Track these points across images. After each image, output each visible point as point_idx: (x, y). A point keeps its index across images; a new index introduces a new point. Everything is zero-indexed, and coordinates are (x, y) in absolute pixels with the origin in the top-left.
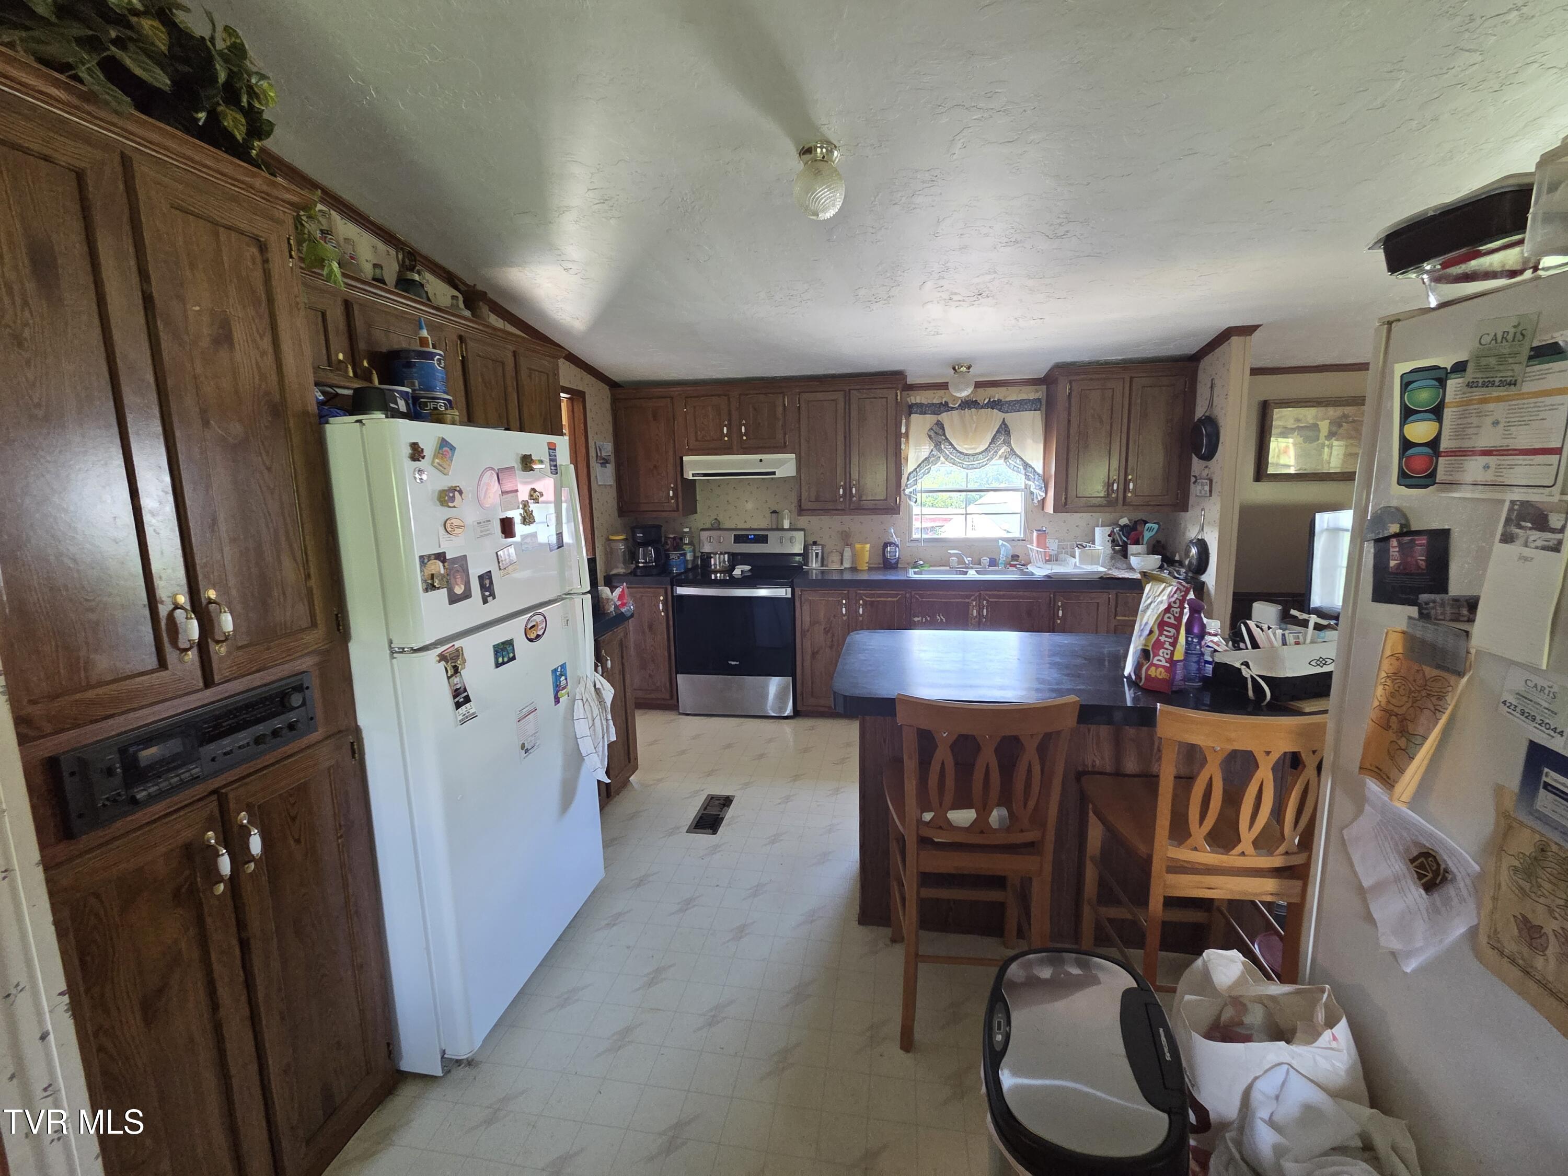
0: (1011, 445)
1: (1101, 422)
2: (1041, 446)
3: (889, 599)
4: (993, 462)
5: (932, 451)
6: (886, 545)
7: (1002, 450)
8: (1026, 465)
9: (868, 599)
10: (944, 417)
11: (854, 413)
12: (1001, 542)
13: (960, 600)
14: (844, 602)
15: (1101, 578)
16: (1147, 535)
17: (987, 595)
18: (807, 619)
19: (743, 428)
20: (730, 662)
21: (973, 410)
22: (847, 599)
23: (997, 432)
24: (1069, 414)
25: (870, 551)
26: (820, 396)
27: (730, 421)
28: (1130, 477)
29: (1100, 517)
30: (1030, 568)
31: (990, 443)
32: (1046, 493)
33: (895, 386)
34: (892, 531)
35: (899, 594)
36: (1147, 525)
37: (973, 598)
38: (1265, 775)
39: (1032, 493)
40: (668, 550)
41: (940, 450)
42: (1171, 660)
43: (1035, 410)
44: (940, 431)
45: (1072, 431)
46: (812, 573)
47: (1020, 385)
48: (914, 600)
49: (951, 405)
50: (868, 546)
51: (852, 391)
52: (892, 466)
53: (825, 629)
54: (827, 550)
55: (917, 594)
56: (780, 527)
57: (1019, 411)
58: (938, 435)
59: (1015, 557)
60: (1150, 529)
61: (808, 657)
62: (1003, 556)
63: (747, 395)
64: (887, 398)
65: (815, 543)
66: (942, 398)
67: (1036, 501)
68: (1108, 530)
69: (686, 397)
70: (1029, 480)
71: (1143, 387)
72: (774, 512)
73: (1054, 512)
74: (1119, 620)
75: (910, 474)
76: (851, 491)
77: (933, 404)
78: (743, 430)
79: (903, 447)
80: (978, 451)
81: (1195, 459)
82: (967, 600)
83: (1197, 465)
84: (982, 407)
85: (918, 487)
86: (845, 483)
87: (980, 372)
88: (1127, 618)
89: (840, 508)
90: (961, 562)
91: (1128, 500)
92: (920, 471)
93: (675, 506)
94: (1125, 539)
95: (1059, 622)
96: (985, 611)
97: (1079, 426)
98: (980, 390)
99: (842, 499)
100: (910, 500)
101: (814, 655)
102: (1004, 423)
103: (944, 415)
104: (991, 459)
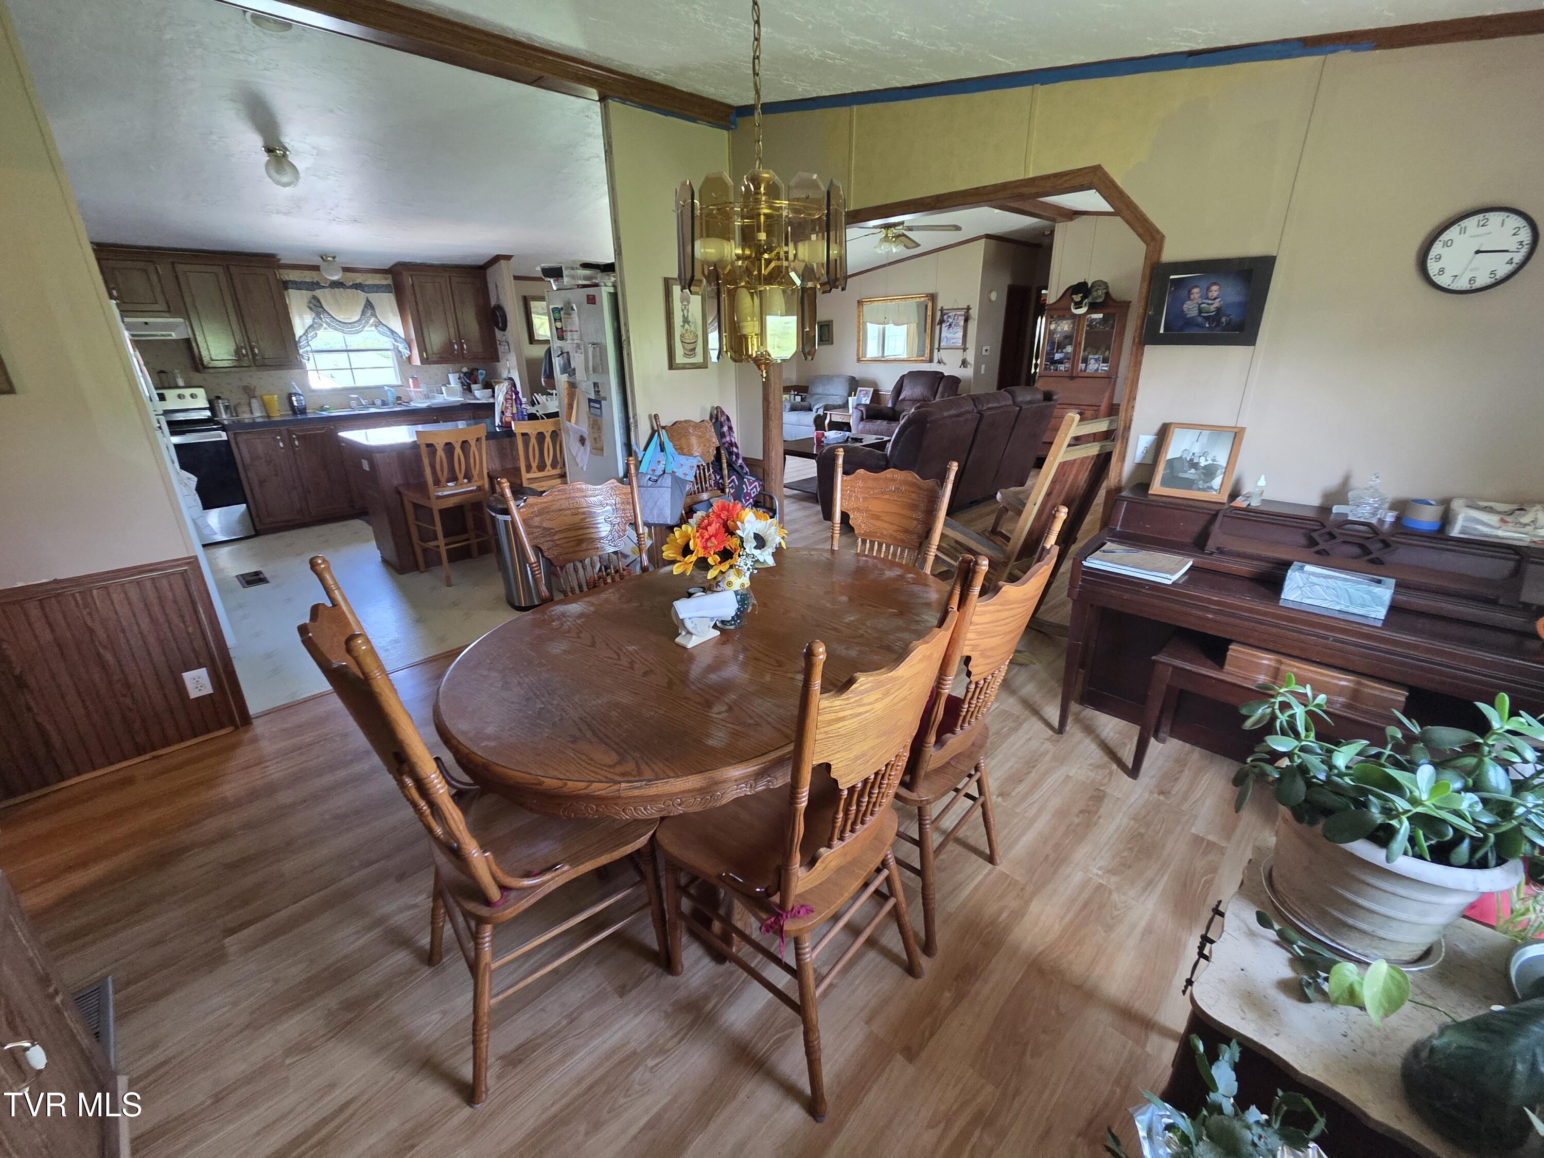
0: (377, 317)
1: (437, 304)
2: (399, 317)
4: (366, 329)
5: (314, 319)
6: (290, 395)
7: (371, 321)
8: (392, 332)
9: (299, 434)
10: (318, 293)
11: (238, 286)
12: (386, 389)
14: (278, 438)
15: (462, 404)
16: (481, 378)
18: (247, 455)
21: (342, 290)
22: (281, 435)
23: (364, 307)
24: (415, 297)
25: (278, 401)
26: (198, 268)
28: (463, 341)
29: (451, 368)
31: (361, 316)
32: (410, 351)
34: (293, 383)
36: (479, 371)
38: (548, 439)
39: (400, 352)
41: (321, 319)
42: (512, 414)
43: (389, 293)
44: (318, 304)
47: (372, 273)
49: (324, 284)
50: (276, 396)
51: (230, 267)
53: (266, 462)
54: (232, 403)
57: (376, 293)
58: (316, 306)
59: (399, 398)
60: (481, 374)
61: (256, 486)
62: (390, 398)
64: (266, 275)
65: (218, 398)
66: (314, 277)
67: (404, 357)
68: (457, 375)
70: (397, 342)
71: (458, 282)
73: (422, 365)
75: (301, 337)
76: (253, 351)
77: (305, 282)
80: (352, 321)
81: (497, 330)
83: (498, 334)
84: (350, 288)
85: (310, 349)
87: (341, 260)
89: (244, 365)
90: (359, 404)
91: (465, 356)
92: (308, 335)
94: (468, 381)
97: (424, 306)
98: (346, 275)
100: (304, 359)
101: (262, 483)
102: (368, 300)
103: (318, 291)
104: (364, 327)
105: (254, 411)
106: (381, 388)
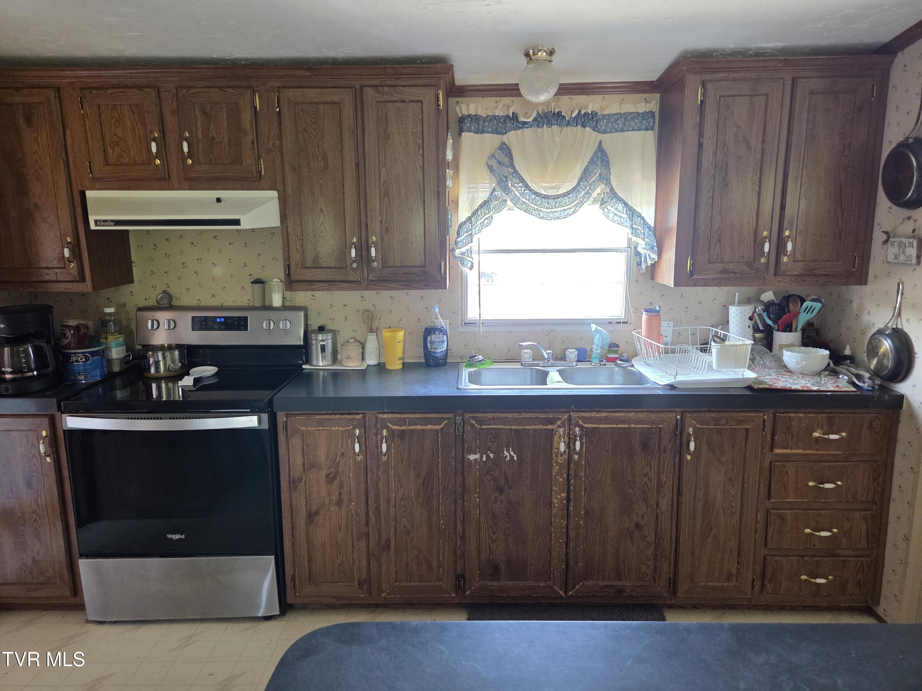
0: (610, 183)
1: (749, 147)
2: (653, 185)
3: (429, 427)
4: (584, 208)
5: (494, 190)
6: (429, 331)
7: (598, 191)
8: (632, 213)
9: (395, 427)
10: (512, 138)
11: (371, 126)
12: (594, 327)
13: (540, 427)
14: (357, 432)
15: (749, 388)
16: (803, 318)
17: (580, 418)
18: (298, 460)
19: (185, 145)
20: (169, 536)
21: (555, 127)
22: (363, 426)
23: (590, 163)
24: (701, 135)
25: (404, 341)
26: (312, 94)
27: (163, 132)
28: (787, 233)
29: (737, 292)
30: (639, 367)
31: (580, 180)
32: (660, 254)
33: (433, 82)
34: (437, 310)
35: (444, 419)
36: (805, 304)
37: (559, 423)
39: (638, 254)
40: (68, 346)
41: (506, 190)
43: (646, 129)
44: (506, 160)
45: (704, 161)
46: (318, 374)
47: (622, 92)
48: (468, 428)
49: (522, 119)
50: (401, 334)
51: (366, 89)
52: (432, 211)
53: (327, 476)
54: (340, 342)
55: (473, 418)
56: (267, 303)
57: (623, 131)
58: (503, 165)
59: (613, 347)
60: (809, 310)
61: (301, 522)
62: (596, 346)
63: (189, 88)
64: (421, 102)
65: (322, 329)
66: (508, 107)
67: (643, 266)
68: (748, 310)
69: (81, 89)
70: (637, 235)
71: (811, 93)
72: (258, 281)
73: (676, 284)
74: (777, 455)
75: (461, 226)
76: (369, 251)
77: (495, 117)
78: (186, 149)
79: (449, 183)
80: (561, 192)
82: (550, 427)
83: (888, 215)
84: (568, 124)
85: (474, 245)
86: (360, 239)
87: (566, 67)
88: (789, 451)
89: (352, 278)
90: (538, 356)
91: (783, 268)
92: (477, 221)
93: (75, 272)
94: (769, 322)
95: (689, 457)
96: (578, 444)
97: (715, 154)
98: (565, 99)
99: (355, 265)
100: (463, 264)
101: (311, 517)
102: (600, 148)
103: (512, 134)
104: (581, 203)
105: (367, 357)
106: (584, 323)
